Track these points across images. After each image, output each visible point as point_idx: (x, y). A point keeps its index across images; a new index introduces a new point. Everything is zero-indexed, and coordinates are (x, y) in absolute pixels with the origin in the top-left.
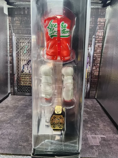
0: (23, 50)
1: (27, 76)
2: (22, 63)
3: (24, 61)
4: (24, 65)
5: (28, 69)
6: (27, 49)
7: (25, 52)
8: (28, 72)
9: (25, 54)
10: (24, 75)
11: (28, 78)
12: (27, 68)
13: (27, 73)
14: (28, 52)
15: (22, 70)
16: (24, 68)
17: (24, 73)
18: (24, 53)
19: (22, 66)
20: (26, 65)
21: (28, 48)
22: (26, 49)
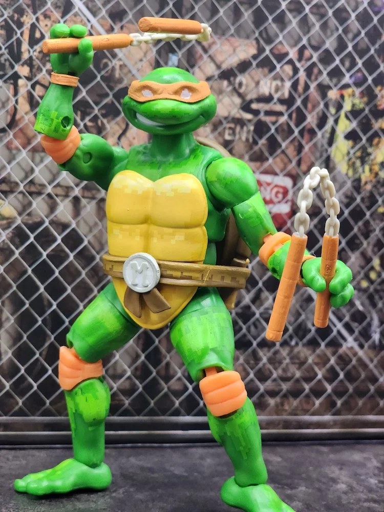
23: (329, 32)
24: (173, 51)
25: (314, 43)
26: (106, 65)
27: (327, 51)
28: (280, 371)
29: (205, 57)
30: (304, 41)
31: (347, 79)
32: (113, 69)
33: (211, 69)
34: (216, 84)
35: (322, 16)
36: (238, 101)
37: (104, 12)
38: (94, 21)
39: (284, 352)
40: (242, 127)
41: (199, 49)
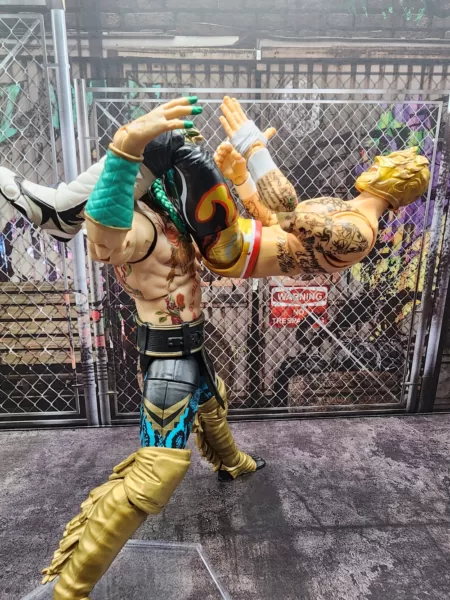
1: (34, 299)
4: (9, 226)
5: (37, 256)
6: (22, 109)
7: (7, 132)
8: (40, 272)
9: (4, 144)
10: (15, 299)
11: (42, 312)
12: (30, 250)
13: (38, 278)
14: (31, 134)
16: (9, 249)
17: (15, 279)
20: (20, 224)
21: (23, 99)
22: (10, 108)
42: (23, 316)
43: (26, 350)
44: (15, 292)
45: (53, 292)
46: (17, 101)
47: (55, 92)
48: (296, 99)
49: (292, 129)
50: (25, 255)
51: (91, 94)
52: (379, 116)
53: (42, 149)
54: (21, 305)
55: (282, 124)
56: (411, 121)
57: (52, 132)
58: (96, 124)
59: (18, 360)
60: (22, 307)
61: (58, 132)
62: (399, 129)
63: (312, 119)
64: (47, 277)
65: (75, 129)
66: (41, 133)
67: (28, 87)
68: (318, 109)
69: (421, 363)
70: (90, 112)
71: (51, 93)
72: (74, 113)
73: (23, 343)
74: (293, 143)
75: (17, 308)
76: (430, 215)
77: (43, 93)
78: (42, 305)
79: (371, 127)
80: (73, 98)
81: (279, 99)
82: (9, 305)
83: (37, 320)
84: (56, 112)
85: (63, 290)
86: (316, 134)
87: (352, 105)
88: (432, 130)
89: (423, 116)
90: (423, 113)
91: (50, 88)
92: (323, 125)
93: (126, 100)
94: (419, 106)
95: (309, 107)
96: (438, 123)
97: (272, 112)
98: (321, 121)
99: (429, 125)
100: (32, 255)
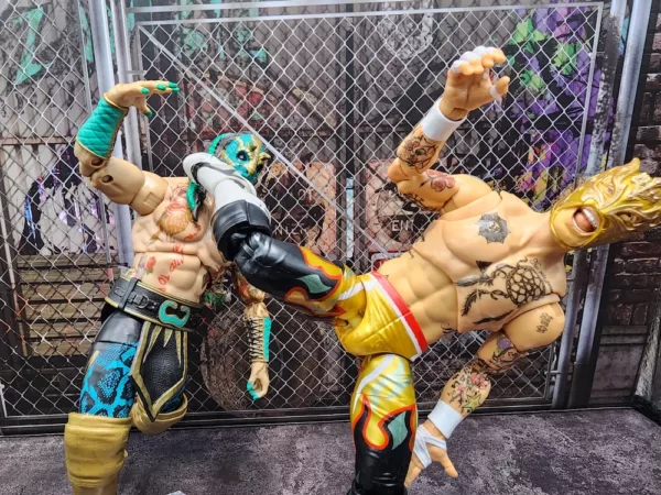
0: (11, 55)
1: (69, 276)
2: (12, 171)
3: (26, 152)
4: (35, 186)
5: (71, 222)
6: (46, 39)
7: (28, 69)
8: (75, 242)
9: (25, 83)
10: (46, 276)
11: (80, 291)
12: (63, 215)
13: (74, 249)
15: (20, 228)
16: (37, 215)
17: (45, 252)
18: (19, 79)
19: (18, 198)
20: (49, 183)
21: (47, 27)
22: (31, 39)
23: (472, 142)
24: (349, 176)
25: (459, 152)
26: (302, 193)
27: (471, 156)
28: (442, 375)
29: (373, 176)
30: (452, 152)
31: (489, 175)
32: (307, 195)
33: (378, 184)
34: (383, 194)
35: (466, 130)
36: (400, 203)
37: (296, 157)
38: (290, 164)
39: (445, 363)
40: (405, 221)
41: (369, 171)
42: (57, 297)
43: (62, 337)
44: (47, 268)
45: (92, 266)
46: (40, 31)
47: (87, 15)
48: (401, 9)
49: (396, 49)
50: (57, 222)
51: (132, 16)
52: (513, 25)
53: (72, 89)
54: (54, 283)
55: (382, 42)
56: (558, 32)
57: (85, 67)
58: (140, 54)
59: (52, 351)
60: (55, 286)
61: (92, 67)
62: (541, 42)
63: (423, 34)
64: (84, 247)
65: (114, 61)
66: (71, 67)
67: (53, 10)
68: (430, 21)
69: (572, 347)
70: (132, 38)
71: (82, 17)
72: (112, 42)
73: (59, 330)
74: (397, 67)
75: (49, 287)
76: (585, 155)
77: (71, 18)
78: (79, 282)
79: (503, 41)
80: (109, 22)
81: (378, 10)
82: (39, 284)
83: (73, 301)
84: (89, 42)
85: (105, 263)
86: (428, 53)
87: (476, 13)
88: (587, 42)
89: (575, 23)
90: (575, 19)
91: (81, 11)
92: (437, 41)
93: (176, 22)
94: (569, 9)
95: (418, 18)
96: (597, 31)
97: (368, 28)
98: (435, 36)
99: (583, 35)
100: (65, 222)
